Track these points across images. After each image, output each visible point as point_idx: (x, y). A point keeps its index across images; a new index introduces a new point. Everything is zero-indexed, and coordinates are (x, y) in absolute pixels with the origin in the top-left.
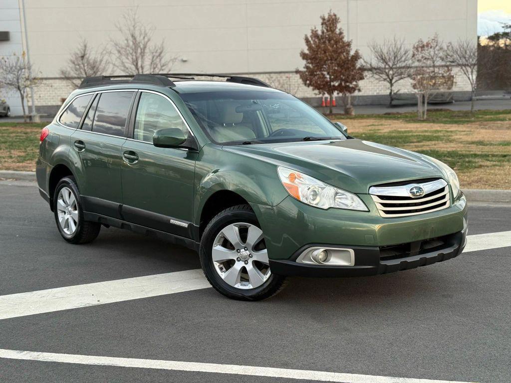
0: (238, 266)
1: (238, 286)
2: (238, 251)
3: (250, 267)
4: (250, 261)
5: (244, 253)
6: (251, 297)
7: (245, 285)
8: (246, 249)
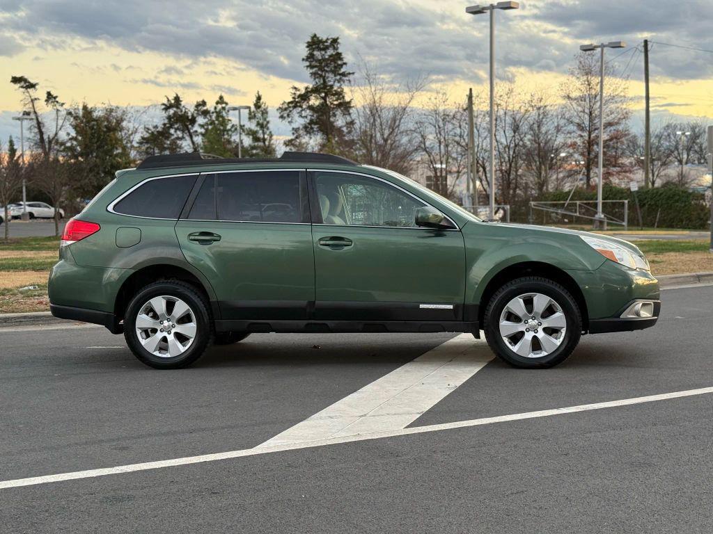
0: (529, 336)
1: (532, 355)
2: (526, 322)
3: (541, 335)
4: (540, 329)
5: (532, 322)
6: (548, 362)
7: (538, 354)
8: (534, 318)
